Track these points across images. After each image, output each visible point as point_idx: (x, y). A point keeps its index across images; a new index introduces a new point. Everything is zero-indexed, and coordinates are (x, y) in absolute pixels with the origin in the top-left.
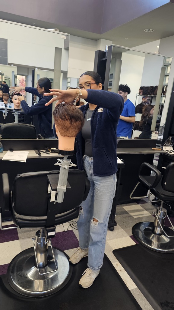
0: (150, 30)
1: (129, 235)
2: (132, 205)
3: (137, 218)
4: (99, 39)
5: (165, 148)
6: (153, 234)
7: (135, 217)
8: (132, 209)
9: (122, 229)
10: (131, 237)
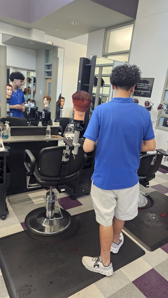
0: (76, 23)
1: (20, 222)
2: (40, 191)
3: (38, 204)
4: (31, 28)
5: (68, 135)
6: (46, 219)
7: (35, 203)
8: (37, 196)
9: (16, 217)
10: (22, 224)
